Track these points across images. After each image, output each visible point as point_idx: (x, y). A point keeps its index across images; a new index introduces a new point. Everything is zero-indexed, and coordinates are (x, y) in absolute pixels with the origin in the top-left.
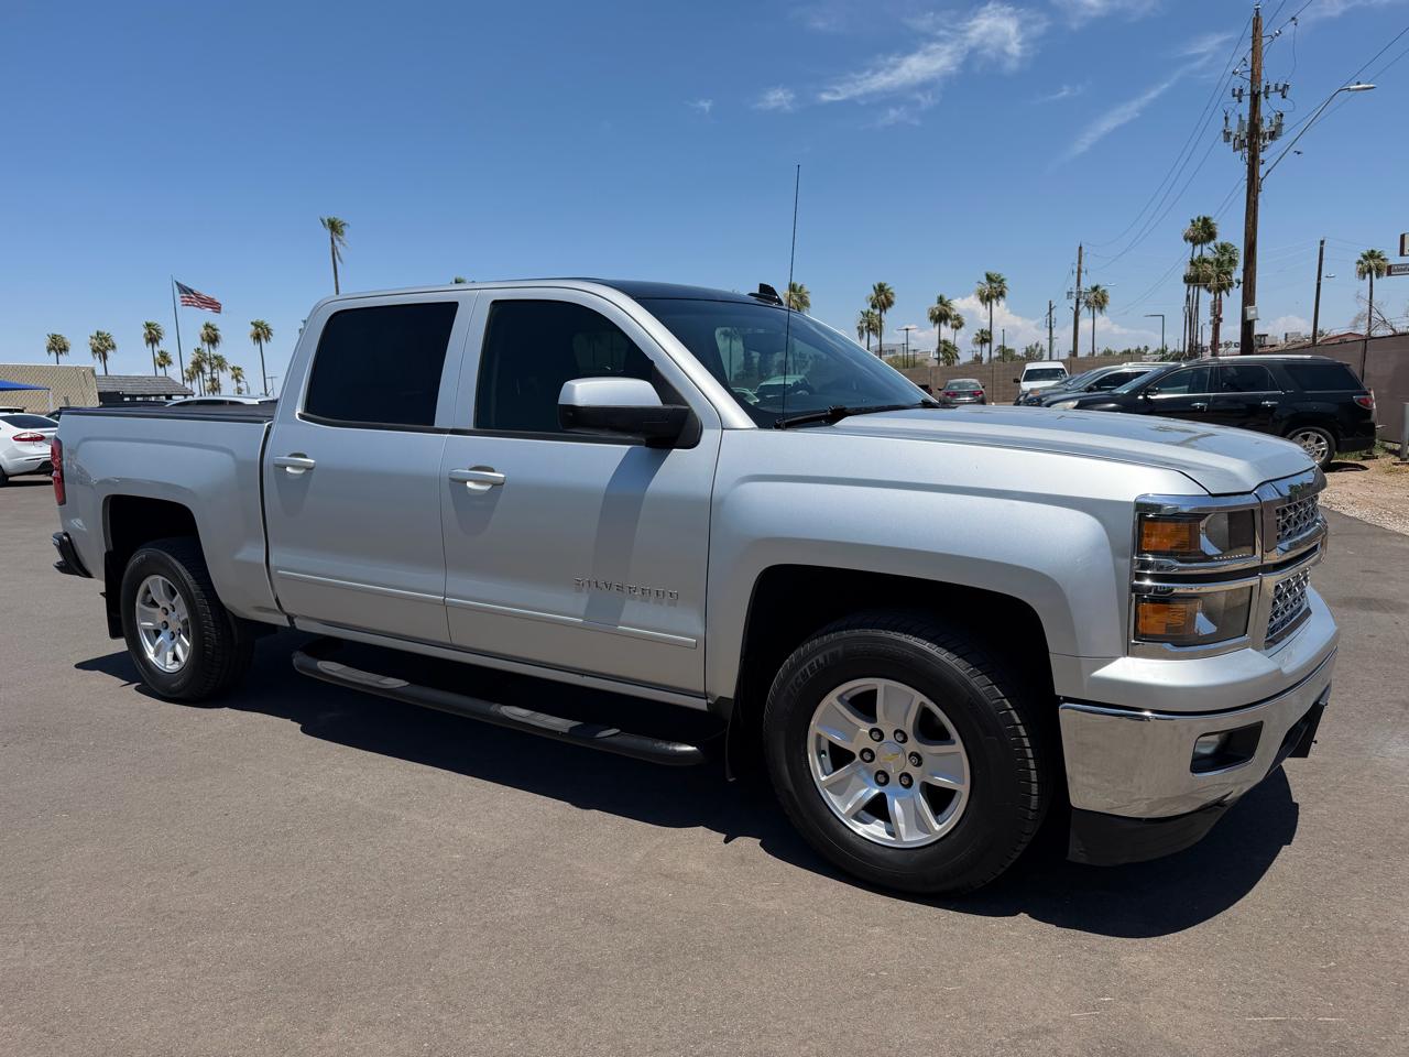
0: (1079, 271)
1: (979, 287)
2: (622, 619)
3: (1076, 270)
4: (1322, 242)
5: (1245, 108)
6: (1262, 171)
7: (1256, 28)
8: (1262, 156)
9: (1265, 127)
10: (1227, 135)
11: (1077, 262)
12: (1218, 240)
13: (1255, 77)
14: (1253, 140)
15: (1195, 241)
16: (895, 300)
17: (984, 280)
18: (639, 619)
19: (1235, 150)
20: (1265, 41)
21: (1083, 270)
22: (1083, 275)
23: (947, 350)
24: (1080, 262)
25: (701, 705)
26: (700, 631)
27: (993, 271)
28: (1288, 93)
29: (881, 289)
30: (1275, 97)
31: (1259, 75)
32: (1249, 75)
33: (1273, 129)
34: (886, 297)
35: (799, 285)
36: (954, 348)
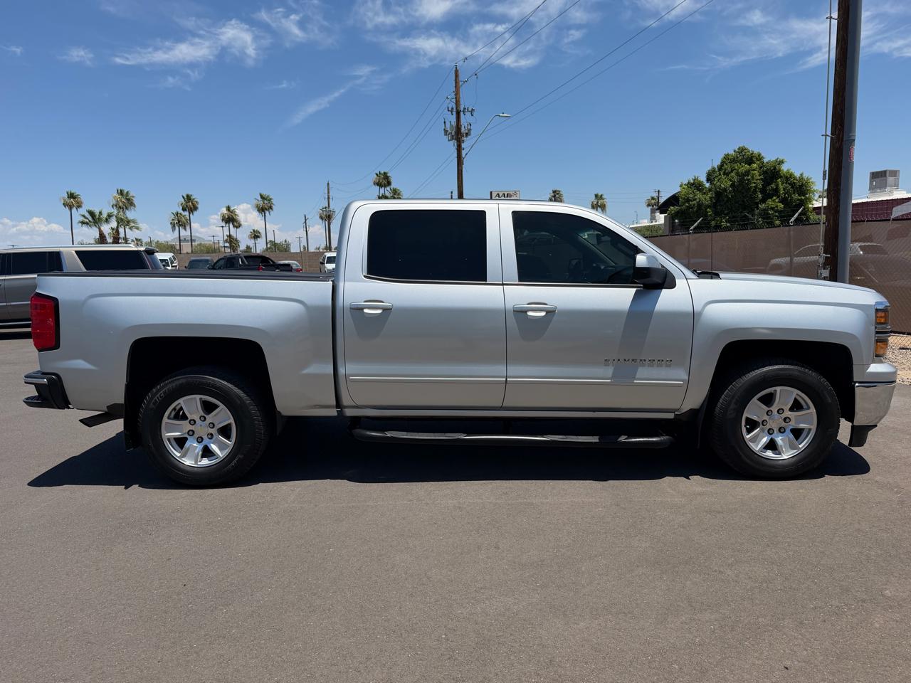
0: (329, 198)
1: (256, 202)
2: (637, 377)
3: (327, 197)
4: (452, 193)
5: (453, 119)
6: (464, 153)
7: (457, 76)
8: (463, 145)
9: (463, 130)
10: (446, 131)
11: (327, 192)
12: (392, 187)
13: (457, 103)
14: (458, 135)
15: (379, 184)
16: (199, 206)
17: (259, 198)
18: (646, 375)
19: (449, 140)
20: (461, 83)
21: (331, 197)
22: (331, 200)
23: (232, 241)
24: (328, 193)
25: (671, 416)
26: (686, 377)
27: (265, 193)
28: (474, 113)
29: (188, 198)
30: (468, 114)
31: (459, 101)
32: (454, 100)
33: (467, 132)
34: (192, 203)
35: (126, 191)
36: (236, 240)
